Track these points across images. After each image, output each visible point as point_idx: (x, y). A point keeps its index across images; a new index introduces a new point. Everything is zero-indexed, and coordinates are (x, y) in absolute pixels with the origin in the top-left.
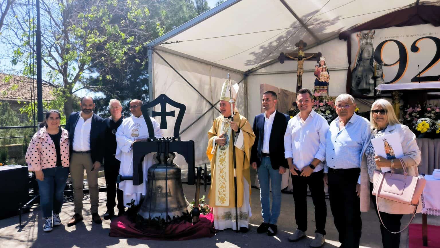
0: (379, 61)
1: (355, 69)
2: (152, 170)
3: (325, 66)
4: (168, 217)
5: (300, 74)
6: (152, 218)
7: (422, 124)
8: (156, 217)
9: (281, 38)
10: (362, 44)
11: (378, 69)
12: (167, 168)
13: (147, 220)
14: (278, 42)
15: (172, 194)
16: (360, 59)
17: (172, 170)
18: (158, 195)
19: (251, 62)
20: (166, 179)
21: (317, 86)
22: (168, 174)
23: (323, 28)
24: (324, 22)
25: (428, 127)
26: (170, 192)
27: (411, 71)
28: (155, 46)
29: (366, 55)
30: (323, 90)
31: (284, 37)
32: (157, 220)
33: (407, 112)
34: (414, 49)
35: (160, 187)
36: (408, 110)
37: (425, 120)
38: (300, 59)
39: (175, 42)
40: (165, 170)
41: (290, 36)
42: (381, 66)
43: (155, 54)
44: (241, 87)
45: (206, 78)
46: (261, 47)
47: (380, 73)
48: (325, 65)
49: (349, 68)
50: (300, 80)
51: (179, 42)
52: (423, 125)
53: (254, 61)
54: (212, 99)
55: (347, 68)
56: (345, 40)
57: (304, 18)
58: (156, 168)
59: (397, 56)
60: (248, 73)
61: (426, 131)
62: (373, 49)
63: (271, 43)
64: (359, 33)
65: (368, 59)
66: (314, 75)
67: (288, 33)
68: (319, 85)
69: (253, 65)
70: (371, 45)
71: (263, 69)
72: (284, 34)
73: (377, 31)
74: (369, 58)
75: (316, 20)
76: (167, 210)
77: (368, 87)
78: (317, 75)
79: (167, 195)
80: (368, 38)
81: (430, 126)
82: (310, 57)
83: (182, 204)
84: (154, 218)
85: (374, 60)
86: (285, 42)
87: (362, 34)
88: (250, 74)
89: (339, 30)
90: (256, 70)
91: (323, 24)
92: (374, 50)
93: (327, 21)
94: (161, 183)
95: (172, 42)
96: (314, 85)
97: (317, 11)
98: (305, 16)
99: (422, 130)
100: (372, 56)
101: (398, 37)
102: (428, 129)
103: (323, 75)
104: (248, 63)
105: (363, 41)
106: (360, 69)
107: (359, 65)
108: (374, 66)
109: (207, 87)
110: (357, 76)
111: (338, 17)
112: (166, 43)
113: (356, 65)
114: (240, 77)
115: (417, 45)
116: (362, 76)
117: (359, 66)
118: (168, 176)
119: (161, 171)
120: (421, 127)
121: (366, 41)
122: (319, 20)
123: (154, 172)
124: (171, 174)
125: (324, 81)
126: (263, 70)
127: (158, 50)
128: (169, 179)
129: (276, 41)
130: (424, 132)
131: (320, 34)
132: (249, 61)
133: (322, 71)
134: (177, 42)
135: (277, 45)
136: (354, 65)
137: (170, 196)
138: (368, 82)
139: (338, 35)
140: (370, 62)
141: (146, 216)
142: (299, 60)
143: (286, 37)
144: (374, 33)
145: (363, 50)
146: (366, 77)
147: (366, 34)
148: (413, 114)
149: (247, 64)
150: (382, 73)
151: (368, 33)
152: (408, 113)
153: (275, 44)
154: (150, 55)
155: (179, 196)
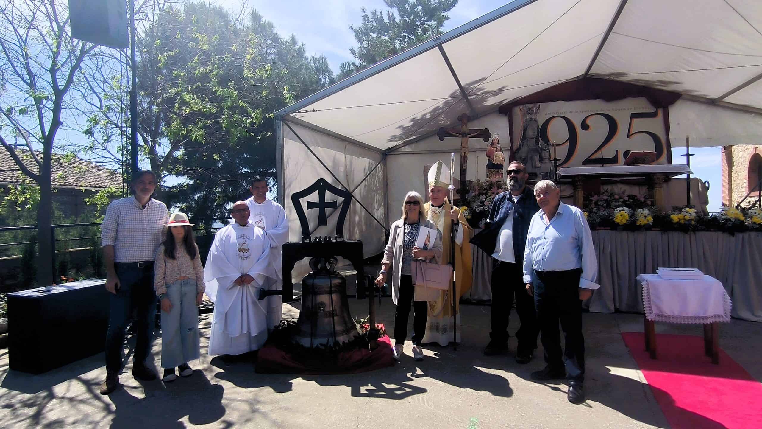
0: (546, 141)
1: (518, 149)
2: (310, 281)
3: (499, 146)
4: (336, 343)
5: (465, 154)
6: (315, 346)
7: (619, 215)
8: (321, 344)
9: (437, 108)
10: (526, 119)
11: (545, 150)
12: (330, 278)
13: (308, 348)
14: (432, 114)
15: (338, 312)
16: (524, 138)
17: (336, 281)
18: (320, 314)
19: (396, 138)
20: (330, 293)
21: (491, 170)
22: (332, 285)
23: (484, 100)
24: (486, 93)
25: (628, 218)
26: (335, 310)
27: (582, 152)
28: (286, 115)
29: (530, 133)
30: (498, 173)
31: (440, 109)
32: (323, 348)
33: (592, 201)
34: (585, 126)
35: (322, 304)
36: (592, 198)
37: (623, 210)
38: (465, 135)
39: (311, 111)
40: (329, 280)
41: (446, 108)
42: (549, 146)
43: (285, 127)
44: (380, 169)
45: (341, 157)
46: (413, 120)
47: (548, 154)
48: (498, 143)
49: (512, 147)
50: (464, 162)
51: (317, 111)
52: (621, 216)
53: (400, 136)
54: (348, 185)
55: (509, 148)
56: (506, 115)
57: (467, 86)
58: (315, 278)
59: (565, 135)
60: (387, 151)
61: (625, 222)
62: (538, 126)
63: (425, 115)
64: (521, 107)
65: (533, 138)
66: (486, 156)
67: (446, 103)
68: (493, 169)
69: (396, 141)
70: (536, 121)
71: (407, 147)
72: (441, 105)
73: (543, 105)
74: (535, 136)
75: (480, 89)
76: (334, 334)
77: (534, 171)
78: (489, 155)
79: (332, 314)
80: (532, 114)
81: (629, 216)
82: (476, 134)
83: (349, 325)
84: (317, 347)
85: (540, 138)
86: (441, 113)
87: (525, 108)
88: (390, 153)
89: (500, 102)
90: (398, 148)
91: (485, 95)
92: (540, 127)
93: (491, 92)
94: (324, 298)
95: (307, 111)
96: (485, 168)
97: (483, 79)
98: (467, 84)
99: (621, 221)
100: (538, 134)
101: (566, 112)
102: (627, 220)
103: (498, 156)
104: (393, 138)
105: (527, 116)
106: (524, 149)
107: (523, 144)
108: (540, 146)
109: (342, 169)
110: (520, 158)
111: (503, 87)
112: (300, 112)
113: (519, 144)
114: (378, 157)
115: (588, 122)
116: (527, 157)
117: (523, 146)
118: (333, 289)
119: (322, 282)
120: (620, 218)
121: (530, 116)
122: (483, 89)
123: (313, 284)
124: (335, 287)
125: (499, 163)
126: (407, 149)
127: (288, 120)
128: (334, 293)
129: (430, 112)
130: (623, 224)
131: (479, 106)
132: (395, 136)
133: (497, 151)
134: (314, 110)
135: (430, 118)
136: (516, 145)
137: (337, 315)
138: (534, 164)
139: (498, 109)
140: (536, 141)
141: (306, 342)
142: (463, 137)
143: (442, 108)
144: (539, 107)
145: (527, 127)
146: (532, 158)
147: (530, 109)
148: (599, 203)
149: (390, 140)
150: (550, 154)
151: (532, 108)
152: (594, 201)
153: (428, 116)
154: (278, 127)
155: (345, 315)
